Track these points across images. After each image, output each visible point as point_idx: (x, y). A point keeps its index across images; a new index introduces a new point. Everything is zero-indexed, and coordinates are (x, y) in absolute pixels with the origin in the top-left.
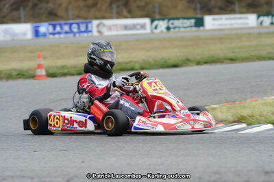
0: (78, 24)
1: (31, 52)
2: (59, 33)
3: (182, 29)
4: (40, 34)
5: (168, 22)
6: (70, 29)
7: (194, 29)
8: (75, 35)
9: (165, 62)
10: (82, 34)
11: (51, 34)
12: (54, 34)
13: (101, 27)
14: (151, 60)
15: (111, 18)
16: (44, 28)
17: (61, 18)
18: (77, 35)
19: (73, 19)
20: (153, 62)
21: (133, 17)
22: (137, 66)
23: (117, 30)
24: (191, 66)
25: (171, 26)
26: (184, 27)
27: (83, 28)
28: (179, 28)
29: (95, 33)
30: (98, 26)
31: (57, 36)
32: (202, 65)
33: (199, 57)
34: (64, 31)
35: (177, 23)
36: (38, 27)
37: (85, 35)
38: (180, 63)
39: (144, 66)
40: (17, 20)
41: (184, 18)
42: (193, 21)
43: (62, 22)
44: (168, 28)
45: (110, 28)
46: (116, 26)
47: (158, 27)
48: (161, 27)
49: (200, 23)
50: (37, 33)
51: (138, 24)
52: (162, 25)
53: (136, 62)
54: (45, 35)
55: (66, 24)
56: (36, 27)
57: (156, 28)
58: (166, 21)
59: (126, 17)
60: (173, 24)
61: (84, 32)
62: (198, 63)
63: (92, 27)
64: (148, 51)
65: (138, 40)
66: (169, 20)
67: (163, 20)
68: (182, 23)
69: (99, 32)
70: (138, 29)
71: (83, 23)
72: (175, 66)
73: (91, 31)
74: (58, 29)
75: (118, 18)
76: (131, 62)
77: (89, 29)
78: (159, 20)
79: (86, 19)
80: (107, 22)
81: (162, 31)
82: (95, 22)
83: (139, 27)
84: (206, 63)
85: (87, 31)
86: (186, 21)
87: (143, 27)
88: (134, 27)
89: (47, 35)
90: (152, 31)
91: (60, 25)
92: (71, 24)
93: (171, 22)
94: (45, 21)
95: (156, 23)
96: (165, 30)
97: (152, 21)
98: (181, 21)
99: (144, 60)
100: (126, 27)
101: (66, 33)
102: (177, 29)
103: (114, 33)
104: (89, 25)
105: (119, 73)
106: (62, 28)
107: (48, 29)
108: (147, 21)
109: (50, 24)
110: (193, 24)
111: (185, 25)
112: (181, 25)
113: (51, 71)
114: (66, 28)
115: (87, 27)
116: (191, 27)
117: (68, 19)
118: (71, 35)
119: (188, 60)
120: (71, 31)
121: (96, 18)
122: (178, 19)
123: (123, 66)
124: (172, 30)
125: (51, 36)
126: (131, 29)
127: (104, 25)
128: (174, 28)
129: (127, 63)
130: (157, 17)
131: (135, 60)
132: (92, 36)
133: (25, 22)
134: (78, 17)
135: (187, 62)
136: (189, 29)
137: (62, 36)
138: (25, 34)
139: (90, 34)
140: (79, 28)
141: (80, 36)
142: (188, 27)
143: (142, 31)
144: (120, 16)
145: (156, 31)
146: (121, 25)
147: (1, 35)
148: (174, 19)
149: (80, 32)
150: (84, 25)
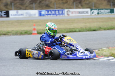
0: (58, 11)
2: (50, 14)
3: (104, 14)
4: (42, 15)
5: (98, 11)
6: (55, 12)
7: (110, 14)
8: (57, 15)
10: (60, 15)
11: (46, 15)
12: (48, 15)
13: (68, 12)
15: (73, 8)
16: (43, 12)
17: (52, 8)
18: (58, 15)
19: (56, 8)
20: (85, 29)
21: (83, 8)
23: (76, 14)
25: (99, 12)
26: (105, 13)
28: (103, 13)
29: (66, 15)
31: (49, 16)
35: (102, 11)
36: (41, 11)
37: (62, 15)
40: (31, 9)
41: (105, 9)
42: (109, 10)
43: (51, 10)
44: (98, 13)
45: (72, 13)
46: (75, 12)
47: (94, 12)
48: (95, 12)
50: (40, 14)
51: (85, 11)
52: (96, 12)
53: (77, 28)
54: (44, 15)
55: (53, 11)
56: (40, 11)
57: (93, 13)
58: (97, 10)
59: (80, 8)
60: (100, 11)
61: (61, 14)
66: (99, 10)
67: (96, 9)
68: (105, 11)
69: (68, 14)
70: (85, 13)
71: (61, 10)
73: (64, 14)
74: (50, 13)
75: (76, 8)
76: (75, 28)
77: (63, 13)
78: (94, 9)
79: (62, 8)
80: (71, 10)
81: (95, 15)
82: (66, 10)
83: (85, 12)
85: (62, 14)
86: (106, 10)
87: (87, 12)
88: (83, 12)
89: (45, 15)
90: (91, 14)
91: (51, 11)
92: (55, 11)
93: (100, 10)
94: (44, 9)
95: (93, 11)
96: (97, 14)
97: (91, 10)
99: (81, 28)
100: (79, 12)
101: (53, 14)
102: (102, 14)
103: (74, 15)
104: (63, 11)
105: (69, 33)
106: (51, 12)
107: (45, 13)
108: (89, 10)
109: (46, 11)
110: (109, 12)
111: (106, 12)
112: (104, 12)
114: (53, 12)
115: (62, 12)
117: (54, 9)
118: (55, 15)
120: (55, 14)
121: (67, 8)
122: (103, 9)
123: (71, 30)
124: (100, 14)
125: (47, 16)
126: (82, 13)
127: (70, 11)
128: (101, 13)
130: (94, 8)
133: (35, 9)
134: (59, 7)
136: (107, 14)
137: (51, 16)
138: (35, 15)
139: (63, 15)
140: (59, 13)
141: (59, 16)
142: (107, 13)
143: (86, 14)
144: (77, 7)
145: (93, 14)
146: (77, 12)
147: (25, 15)
148: (101, 9)
149: (59, 14)
150: (61, 11)
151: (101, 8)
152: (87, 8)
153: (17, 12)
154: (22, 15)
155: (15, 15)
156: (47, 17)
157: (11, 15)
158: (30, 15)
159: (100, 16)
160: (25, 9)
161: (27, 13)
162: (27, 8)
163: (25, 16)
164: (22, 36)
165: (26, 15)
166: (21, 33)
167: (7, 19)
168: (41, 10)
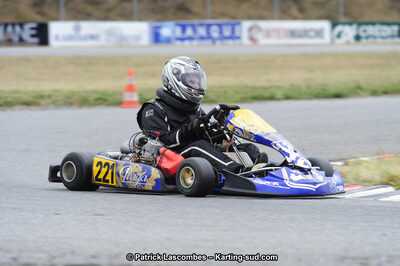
0: (220, 26)
2: (191, 38)
3: (379, 40)
4: (162, 38)
5: (358, 29)
6: (208, 32)
7: (397, 40)
8: (214, 43)
10: (225, 42)
11: (178, 39)
12: (182, 39)
13: (254, 31)
15: (271, 18)
16: (167, 30)
17: (196, 15)
18: (218, 43)
19: (213, 18)
21: (305, 18)
23: (280, 38)
25: (362, 34)
26: (382, 37)
27: (227, 32)
28: (375, 37)
29: (245, 40)
30: (250, 29)
31: (187, 43)
34: (197, 36)
35: (371, 30)
36: (159, 28)
37: (230, 42)
41: (382, 23)
42: (396, 28)
43: (196, 22)
44: (358, 38)
45: (268, 34)
46: (277, 30)
47: (343, 35)
48: (347, 35)
50: (157, 38)
51: (311, 30)
52: (349, 32)
54: (168, 41)
55: (201, 25)
56: (155, 28)
57: (339, 36)
58: (354, 27)
59: (295, 18)
60: (365, 31)
61: (229, 38)
63: (241, 31)
66: (360, 24)
67: (350, 24)
68: (380, 31)
69: (252, 39)
70: (311, 37)
71: (227, 24)
73: (238, 38)
74: (189, 32)
75: (282, 18)
77: (237, 33)
78: (344, 24)
80: (264, 25)
81: (348, 42)
82: (246, 24)
83: (312, 34)
85: (233, 37)
86: (385, 28)
87: (319, 33)
88: (305, 34)
89: (173, 40)
91: (193, 26)
92: (209, 26)
93: (363, 28)
94: (170, 19)
95: (339, 28)
96: (352, 40)
97: (334, 25)
98: (378, 27)
100: (293, 34)
101: (202, 38)
102: (371, 40)
103: (273, 41)
104: (237, 28)
106: (195, 30)
107: (174, 32)
108: (325, 25)
109: (178, 25)
110: (396, 33)
111: (384, 34)
112: (377, 34)
114: (202, 31)
115: (233, 31)
116: (393, 37)
117: (205, 18)
118: (209, 42)
120: (209, 37)
121: (250, 18)
122: (373, 24)
124: (363, 41)
125: (179, 43)
126: (300, 36)
127: (259, 29)
128: (367, 38)
130: (342, 19)
132: (241, 45)
133: (140, 20)
134: (222, 15)
136: (389, 40)
137: (195, 42)
138: (138, 38)
139: (237, 42)
140: (221, 32)
141: (222, 44)
142: (387, 37)
143: (317, 41)
144: (285, 15)
145: (339, 41)
146: (285, 30)
147: (103, 37)
148: (366, 24)
149: (223, 38)
150: (230, 28)
151: (366, 19)
152: (320, 17)
153: (77, 29)
154: (93, 37)
155: (70, 38)
156: (179, 48)
157: (57, 38)
158: (122, 39)
159: (364, 47)
160: (105, 18)
161: (110, 33)
162: (110, 14)
163: (102, 41)
164: (85, 111)
165: (108, 40)
166: (83, 101)
167: (42, 50)
168: (158, 24)
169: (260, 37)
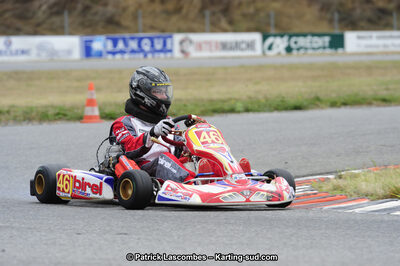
0: (151, 39)
1: (79, 80)
2: (122, 52)
3: (310, 52)
4: (93, 53)
5: (289, 40)
6: (139, 45)
7: (329, 51)
8: (145, 56)
9: (283, 101)
10: (157, 55)
11: (109, 53)
12: (114, 53)
14: (260, 97)
15: (203, 31)
16: (99, 44)
17: (127, 29)
19: (144, 31)
20: (263, 101)
21: (235, 31)
22: (239, 106)
23: (211, 50)
24: (322, 108)
25: (293, 45)
26: (314, 49)
27: (158, 45)
28: (306, 49)
29: (177, 53)
30: (181, 43)
31: (118, 56)
32: (339, 107)
33: (334, 95)
34: (129, 49)
35: (302, 41)
36: (91, 41)
37: (162, 55)
38: (305, 103)
39: (250, 106)
40: (57, 31)
41: (314, 35)
42: (327, 39)
43: (127, 35)
44: (289, 49)
45: (199, 47)
46: (209, 43)
47: (274, 46)
48: (278, 46)
49: (337, 42)
50: (88, 52)
51: (243, 42)
52: (280, 43)
53: (237, 100)
54: (100, 54)
55: (133, 38)
56: (86, 41)
57: (270, 48)
58: (286, 38)
59: (225, 31)
60: (296, 43)
61: (161, 51)
62: (333, 105)
63: (172, 44)
64: (257, 83)
65: (242, 66)
66: (291, 36)
67: (282, 36)
68: (311, 43)
69: (183, 52)
70: (242, 50)
71: (158, 37)
72: (297, 108)
73: (170, 51)
74: (121, 45)
75: (212, 31)
76: (230, 99)
77: (169, 46)
78: (275, 36)
79: (163, 31)
80: (195, 37)
81: (279, 54)
82: (178, 37)
83: (244, 46)
84: (345, 104)
85: (165, 50)
86: (316, 39)
87: (250, 45)
88: (237, 46)
89: (104, 53)
90: (264, 52)
91: (124, 40)
92: (140, 40)
93: (294, 39)
94: (101, 33)
96: (284, 52)
97: (265, 38)
98: (309, 38)
99: (250, 98)
100: (224, 46)
101: (133, 51)
102: (302, 51)
103: (205, 54)
104: (169, 41)
105: (212, 116)
106: (126, 44)
107: (105, 46)
108: (257, 37)
109: (109, 38)
110: (327, 44)
111: (315, 45)
112: (308, 45)
113: (108, 110)
114: (133, 45)
115: (165, 44)
116: (324, 48)
117: (137, 31)
118: (141, 55)
119: (318, 99)
120: (140, 50)
121: (180, 31)
122: (305, 35)
123: (218, 106)
124: (295, 52)
125: (110, 57)
126: (231, 49)
127: (191, 42)
128: (298, 49)
129: (224, 101)
130: (273, 31)
131: (236, 96)
132: (172, 58)
133: (71, 34)
134: (152, 28)
135: (316, 102)
136: (320, 51)
137: (127, 56)
138: (69, 52)
139: (169, 55)
140: (152, 46)
141: (153, 57)
142: (319, 48)
143: (249, 53)
144: (216, 28)
146: (217, 43)
147: (34, 52)
148: (298, 35)
149: (154, 51)
150: (161, 41)
151: (296, 31)
152: (249, 30)
153: (8, 44)
154: (24, 52)
156: (111, 62)
158: (53, 53)
159: (295, 58)
160: (35, 33)
161: (40, 47)
162: (39, 29)
163: (33, 56)
165: (38, 55)
168: (89, 38)
169: (191, 50)
